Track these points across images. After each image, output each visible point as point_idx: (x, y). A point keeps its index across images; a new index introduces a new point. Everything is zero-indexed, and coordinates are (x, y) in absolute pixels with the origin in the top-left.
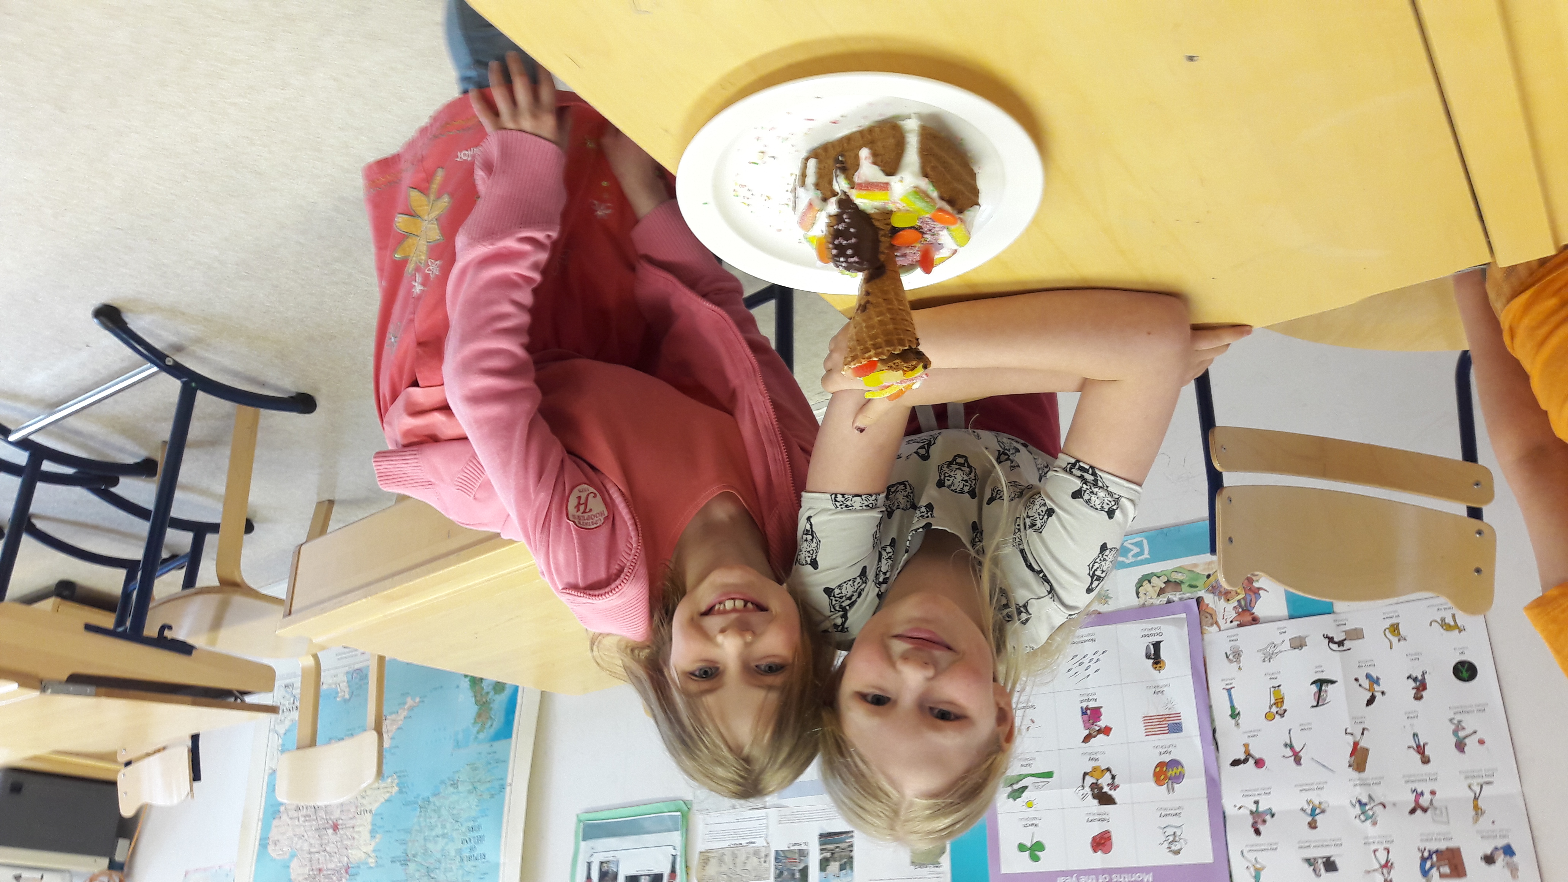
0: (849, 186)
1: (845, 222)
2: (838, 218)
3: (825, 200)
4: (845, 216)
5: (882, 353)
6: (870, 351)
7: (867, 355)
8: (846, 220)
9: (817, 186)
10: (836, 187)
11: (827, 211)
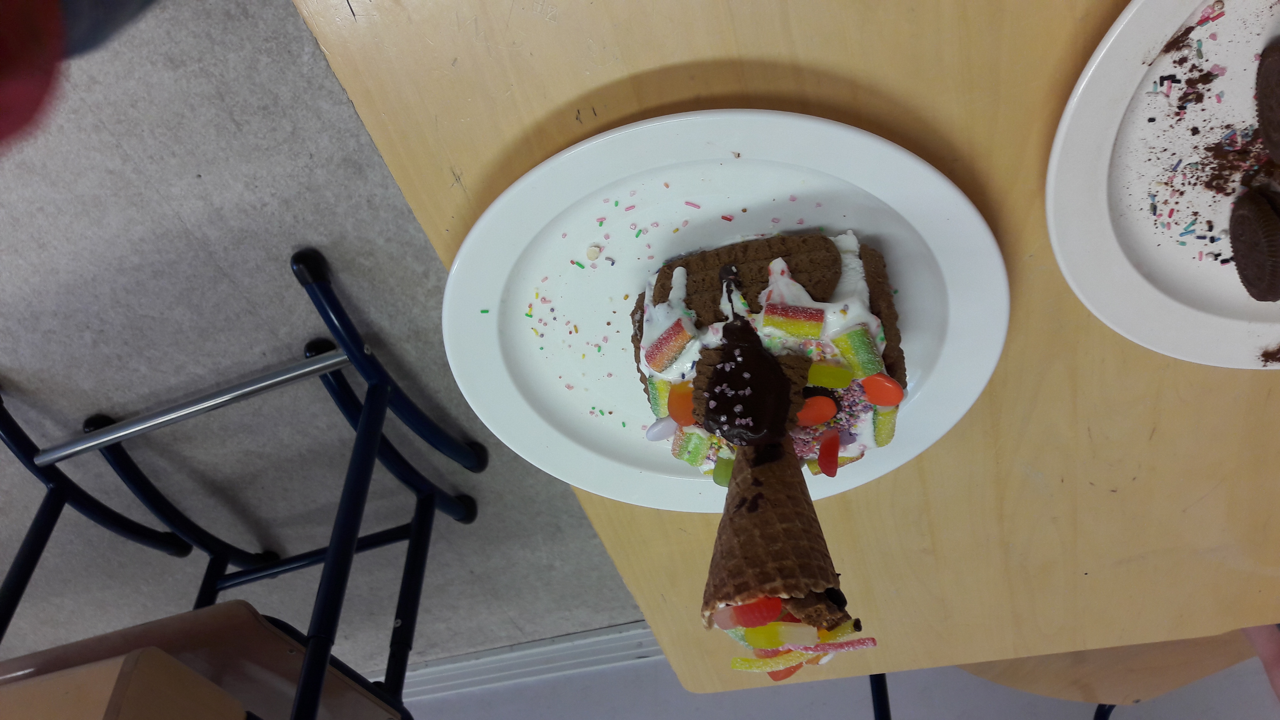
0: (748, 308)
1: (735, 361)
2: (725, 352)
3: (700, 326)
4: (737, 352)
5: (796, 587)
6: (774, 580)
7: (768, 587)
8: (739, 359)
9: (689, 303)
10: (725, 307)
11: (705, 342)
